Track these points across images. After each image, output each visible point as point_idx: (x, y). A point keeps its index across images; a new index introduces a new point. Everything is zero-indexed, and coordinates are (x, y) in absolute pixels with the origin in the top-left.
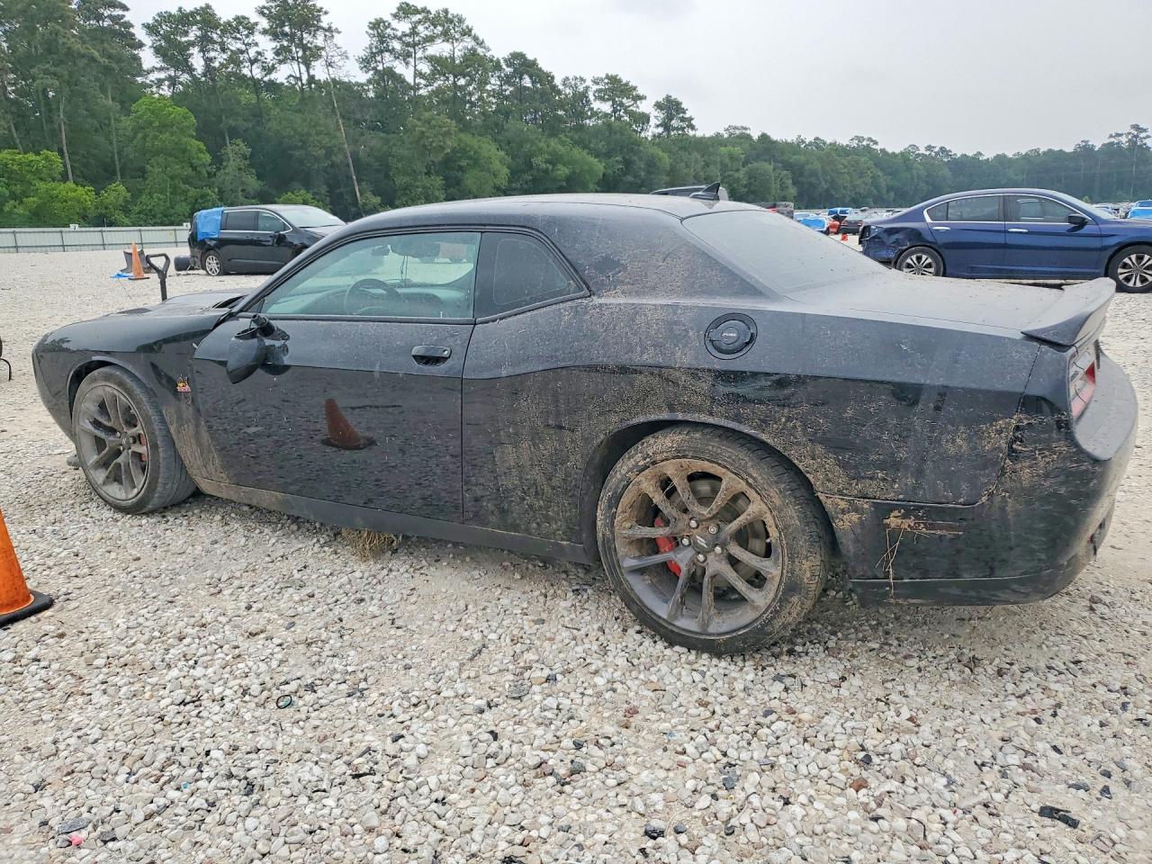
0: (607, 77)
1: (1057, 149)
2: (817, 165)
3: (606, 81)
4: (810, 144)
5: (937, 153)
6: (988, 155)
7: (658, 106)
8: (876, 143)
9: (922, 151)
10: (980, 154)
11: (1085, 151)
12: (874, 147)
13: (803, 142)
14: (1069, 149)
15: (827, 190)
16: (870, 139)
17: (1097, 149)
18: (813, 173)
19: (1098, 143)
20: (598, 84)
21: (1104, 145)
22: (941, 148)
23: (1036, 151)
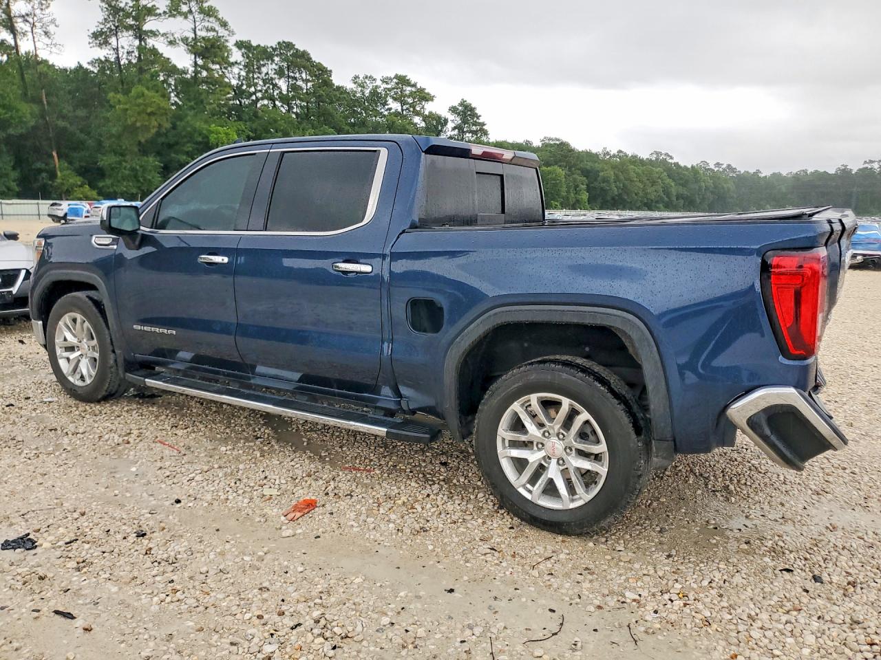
0: (396, 77)
1: (822, 170)
2: (611, 174)
3: (395, 80)
4: (614, 156)
5: (724, 170)
6: (766, 173)
7: (453, 110)
8: (672, 158)
9: (712, 166)
10: (758, 171)
11: (845, 173)
12: (670, 161)
13: (608, 153)
14: (832, 171)
15: (620, 195)
16: (667, 154)
17: (853, 173)
18: (605, 180)
19: (855, 167)
20: (387, 83)
21: (860, 170)
22: (729, 165)
23: (805, 171)
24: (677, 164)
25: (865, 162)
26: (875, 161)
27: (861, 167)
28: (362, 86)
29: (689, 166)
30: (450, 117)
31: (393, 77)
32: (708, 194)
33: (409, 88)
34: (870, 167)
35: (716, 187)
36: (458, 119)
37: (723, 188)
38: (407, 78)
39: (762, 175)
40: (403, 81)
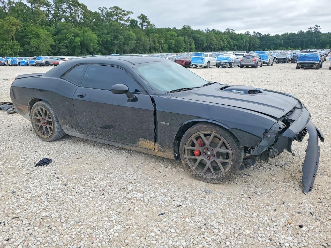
24: (235, 33)
25: (309, 28)
26: (312, 28)
27: (308, 30)
28: (102, 11)
29: (240, 34)
30: (138, 20)
31: (113, 7)
32: (247, 44)
33: (119, 11)
34: (310, 30)
35: (250, 41)
36: (141, 20)
37: (254, 41)
38: (119, 7)
39: (271, 35)
40: (117, 8)
